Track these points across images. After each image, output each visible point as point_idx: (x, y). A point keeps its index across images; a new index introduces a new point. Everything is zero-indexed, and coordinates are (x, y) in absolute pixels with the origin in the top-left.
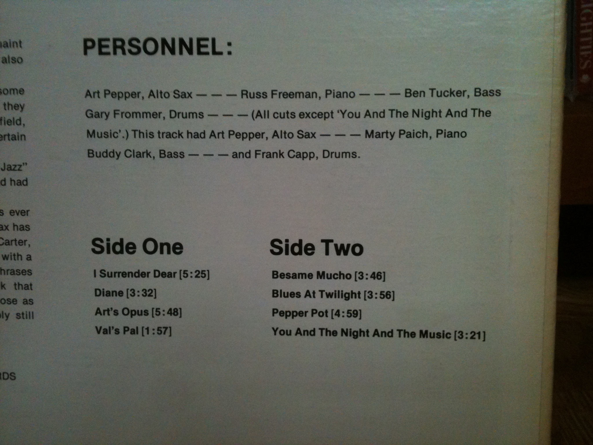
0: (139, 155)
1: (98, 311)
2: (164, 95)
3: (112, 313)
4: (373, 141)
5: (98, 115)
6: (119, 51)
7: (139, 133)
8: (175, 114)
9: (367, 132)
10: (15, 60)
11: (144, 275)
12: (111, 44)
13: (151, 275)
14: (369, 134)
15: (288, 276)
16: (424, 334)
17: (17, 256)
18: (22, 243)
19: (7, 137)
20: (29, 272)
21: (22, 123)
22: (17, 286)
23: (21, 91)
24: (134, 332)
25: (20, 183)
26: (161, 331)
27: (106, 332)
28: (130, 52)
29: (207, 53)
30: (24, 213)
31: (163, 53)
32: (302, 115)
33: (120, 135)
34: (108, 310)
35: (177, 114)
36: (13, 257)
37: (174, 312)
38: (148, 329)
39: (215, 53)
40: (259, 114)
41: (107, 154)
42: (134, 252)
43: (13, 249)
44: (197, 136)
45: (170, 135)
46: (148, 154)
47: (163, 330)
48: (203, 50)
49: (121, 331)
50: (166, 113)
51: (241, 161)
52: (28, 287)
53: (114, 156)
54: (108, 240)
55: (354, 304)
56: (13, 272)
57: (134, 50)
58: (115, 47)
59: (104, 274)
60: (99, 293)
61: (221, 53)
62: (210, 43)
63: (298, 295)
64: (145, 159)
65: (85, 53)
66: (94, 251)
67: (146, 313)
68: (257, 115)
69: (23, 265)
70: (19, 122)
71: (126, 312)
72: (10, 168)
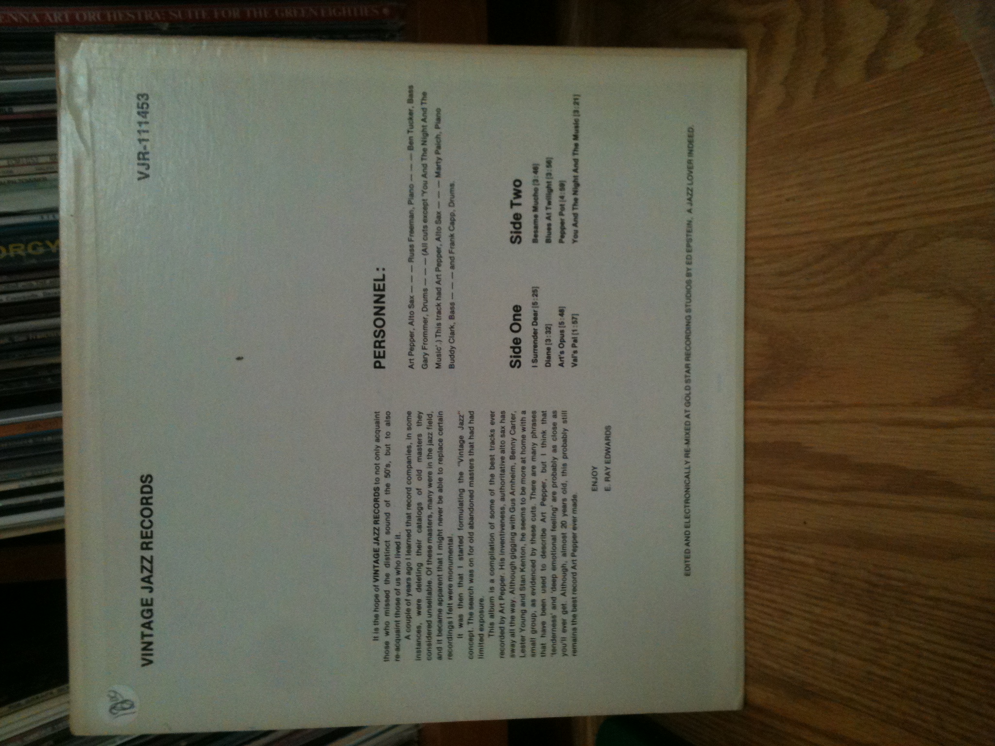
0: (453, 333)
1: (561, 365)
2: (412, 314)
3: (562, 356)
4: (442, 172)
5: (426, 361)
6: (382, 344)
7: (438, 333)
8: (425, 308)
9: (437, 176)
10: (388, 417)
11: (535, 333)
12: (377, 350)
13: (536, 327)
14: (438, 175)
15: (536, 232)
16: (576, 137)
17: (523, 421)
18: (513, 418)
19: (441, 425)
20: (534, 412)
21: (431, 414)
22: (544, 422)
23: (409, 413)
24: (575, 341)
25: (472, 417)
26: (575, 322)
27: (575, 360)
28: (383, 337)
29: (384, 285)
30: (492, 415)
31: (384, 314)
32: (425, 221)
33: (439, 346)
34: (560, 358)
35: (425, 306)
36: (523, 424)
37: (562, 312)
38: (574, 331)
39: (383, 279)
40: (425, 250)
41: (452, 356)
42: (520, 339)
43: (518, 423)
44: (439, 293)
45: (439, 312)
46: (452, 327)
47: (574, 320)
48: (382, 287)
49: (575, 349)
50: (424, 314)
51: (456, 264)
52: (544, 414)
53: (453, 351)
54: (511, 357)
55: (555, 186)
56: (534, 424)
57: (382, 334)
58: (380, 347)
59: (535, 361)
60: (548, 364)
61: (384, 276)
62: (377, 283)
63: (549, 225)
64: (455, 329)
65: (384, 367)
66: (519, 367)
67: (562, 332)
68: (426, 252)
69: (529, 417)
70: (430, 416)
71: (561, 346)
72: (462, 424)
